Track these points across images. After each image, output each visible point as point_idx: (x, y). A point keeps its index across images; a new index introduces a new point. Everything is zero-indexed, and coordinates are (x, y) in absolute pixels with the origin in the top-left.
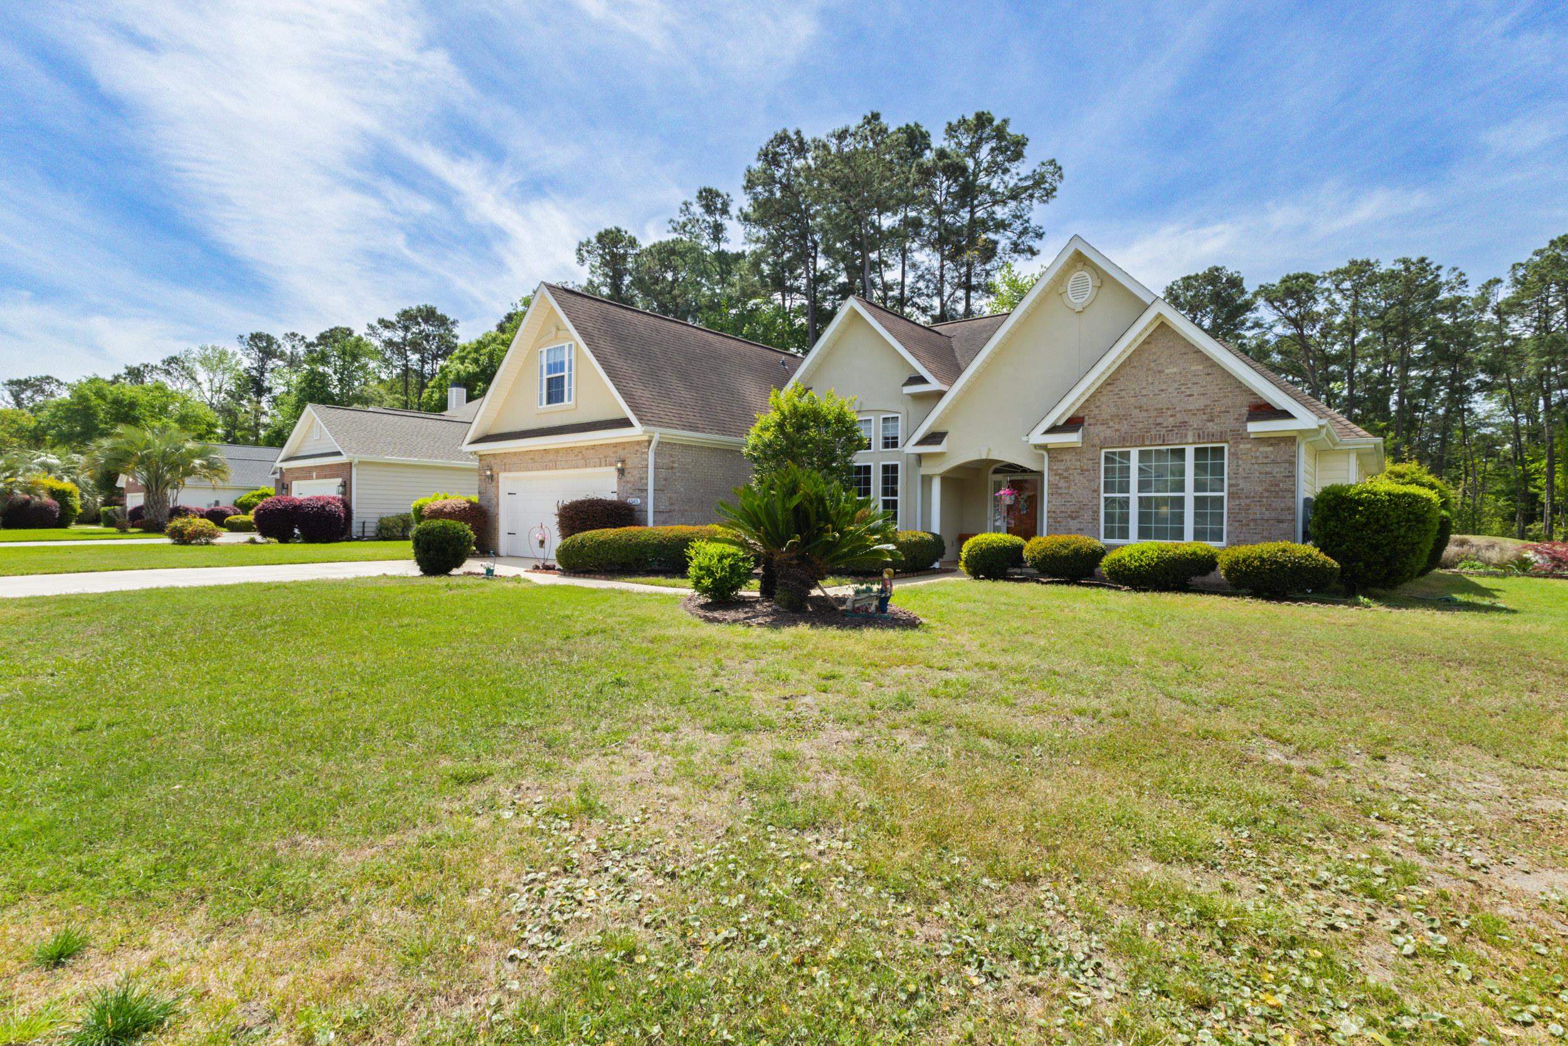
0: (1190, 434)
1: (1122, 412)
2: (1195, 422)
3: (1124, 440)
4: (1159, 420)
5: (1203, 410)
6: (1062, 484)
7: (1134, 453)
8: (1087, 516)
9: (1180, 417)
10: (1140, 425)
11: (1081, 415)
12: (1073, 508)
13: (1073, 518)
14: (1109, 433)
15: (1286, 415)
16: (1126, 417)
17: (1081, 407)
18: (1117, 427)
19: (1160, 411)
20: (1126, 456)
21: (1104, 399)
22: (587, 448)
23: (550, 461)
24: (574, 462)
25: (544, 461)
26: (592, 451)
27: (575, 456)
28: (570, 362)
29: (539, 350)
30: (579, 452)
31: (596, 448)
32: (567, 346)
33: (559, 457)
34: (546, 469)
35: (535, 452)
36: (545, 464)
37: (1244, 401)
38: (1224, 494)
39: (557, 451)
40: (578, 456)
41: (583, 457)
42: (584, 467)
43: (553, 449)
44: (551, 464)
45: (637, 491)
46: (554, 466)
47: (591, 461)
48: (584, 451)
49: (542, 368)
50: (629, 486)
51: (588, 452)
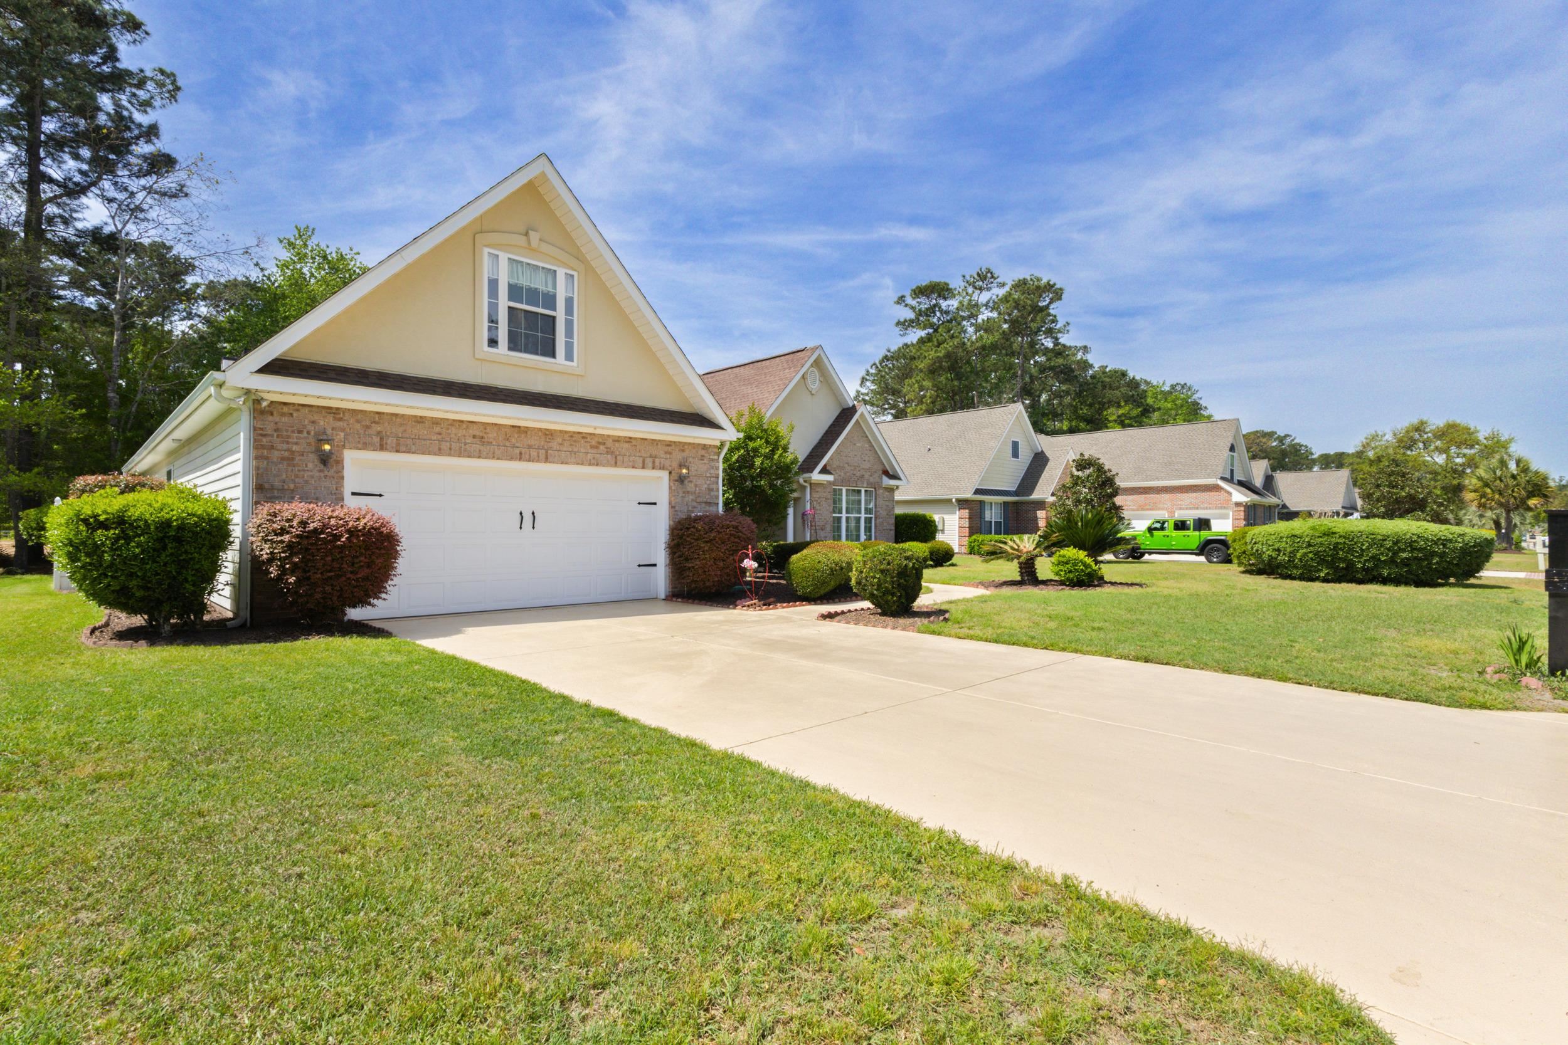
0: (865, 482)
1: (841, 465)
3: (842, 482)
4: (855, 473)
5: (869, 469)
6: (818, 507)
7: (844, 490)
8: (829, 528)
9: (861, 472)
10: (848, 474)
12: (823, 524)
13: (822, 529)
14: (836, 477)
15: (895, 477)
16: (843, 468)
18: (839, 473)
19: (855, 467)
20: (841, 492)
22: (617, 440)
23: (530, 447)
24: (590, 456)
25: (514, 447)
26: (626, 445)
27: (592, 447)
28: (569, 302)
29: (486, 250)
30: (599, 443)
31: (634, 442)
32: (561, 273)
33: (554, 445)
34: (520, 459)
35: (485, 425)
36: (517, 451)
37: (880, 467)
38: (873, 516)
39: (549, 434)
40: (597, 447)
41: (609, 451)
42: (611, 466)
43: (540, 430)
44: (534, 453)
45: (703, 505)
46: (542, 456)
47: (626, 459)
48: (609, 443)
49: (493, 284)
50: (691, 497)
51: (617, 444)
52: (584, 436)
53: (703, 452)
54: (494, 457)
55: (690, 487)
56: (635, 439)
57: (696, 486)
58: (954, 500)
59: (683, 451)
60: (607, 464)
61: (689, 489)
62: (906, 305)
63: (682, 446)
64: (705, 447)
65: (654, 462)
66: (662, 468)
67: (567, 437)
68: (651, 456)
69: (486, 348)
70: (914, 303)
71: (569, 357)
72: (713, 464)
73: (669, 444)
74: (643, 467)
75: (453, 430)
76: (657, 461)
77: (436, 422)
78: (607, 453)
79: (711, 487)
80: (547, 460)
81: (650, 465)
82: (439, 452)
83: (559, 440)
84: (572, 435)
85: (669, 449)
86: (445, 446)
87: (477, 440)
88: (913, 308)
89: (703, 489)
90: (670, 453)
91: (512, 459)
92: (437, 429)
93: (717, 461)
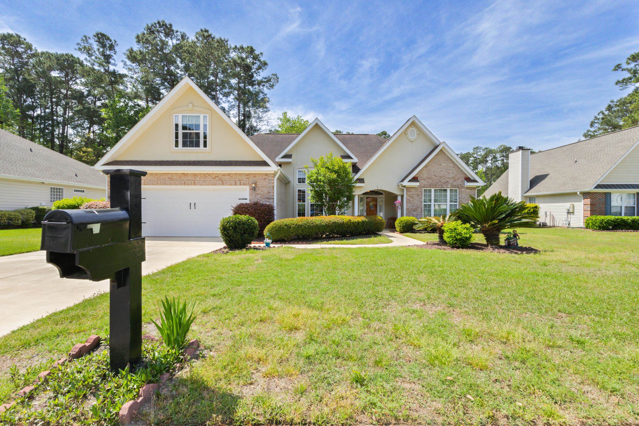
0: (449, 185)
1: (430, 176)
2: (451, 181)
3: (430, 186)
4: (441, 180)
5: (453, 178)
6: (411, 199)
7: (433, 190)
8: (419, 210)
9: (446, 180)
10: (435, 181)
11: (417, 176)
12: (415, 208)
13: (415, 211)
14: (426, 183)
15: (475, 181)
16: (431, 178)
17: (417, 174)
18: (428, 181)
19: (441, 177)
20: (430, 191)
21: (424, 172)
22: (224, 175)
23: (188, 180)
24: (212, 182)
25: (183, 180)
26: (228, 177)
27: (213, 178)
28: (205, 126)
29: (174, 115)
30: (216, 177)
31: (231, 175)
32: (202, 116)
33: (197, 179)
34: (185, 185)
35: (172, 174)
36: (183, 182)
37: (463, 176)
38: (458, 203)
39: (195, 175)
40: (215, 178)
41: (220, 179)
42: (221, 185)
43: (192, 174)
44: (190, 182)
45: (266, 199)
46: (193, 183)
47: (227, 182)
48: (220, 176)
49: (177, 126)
50: (259, 196)
51: (224, 177)
52: (209, 175)
53: (266, 177)
54: (175, 184)
55: (259, 192)
56: (232, 174)
57: (262, 191)
58: (578, 193)
59: (255, 177)
60: (220, 184)
61: (258, 193)
62: (623, 70)
63: (255, 175)
64: (266, 174)
65: (240, 182)
66: (245, 184)
67: (202, 175)
68: (239, 180)
69: (174, 148)
70: (629, 67)
71: (205, 146)
72: (270, 181)
73: (248, 175)
74: (235, 185)
75: (162, 177)
76: (242, 182)
77: (156, 174)
78: (219, 180)
79: (270, 191)
80: (194, 184)
81: (239, 184)
82: (157, 184)
83: (199, 177)
84: (204, 175)
85: (248, 176)
86: (159, 182)
87: (170, 179)
88: (629, 70)
89: (265, 192)
90: (249, 178)
91: (182, 185)
92: (157, 177)
93: (273, 180)
